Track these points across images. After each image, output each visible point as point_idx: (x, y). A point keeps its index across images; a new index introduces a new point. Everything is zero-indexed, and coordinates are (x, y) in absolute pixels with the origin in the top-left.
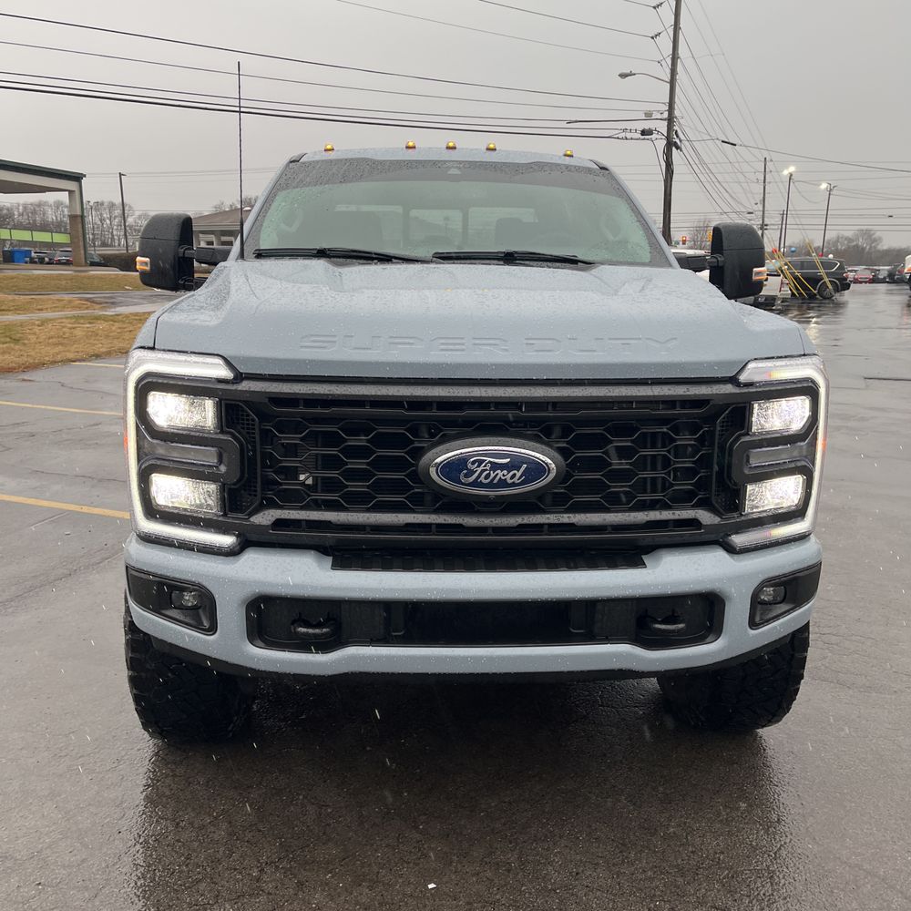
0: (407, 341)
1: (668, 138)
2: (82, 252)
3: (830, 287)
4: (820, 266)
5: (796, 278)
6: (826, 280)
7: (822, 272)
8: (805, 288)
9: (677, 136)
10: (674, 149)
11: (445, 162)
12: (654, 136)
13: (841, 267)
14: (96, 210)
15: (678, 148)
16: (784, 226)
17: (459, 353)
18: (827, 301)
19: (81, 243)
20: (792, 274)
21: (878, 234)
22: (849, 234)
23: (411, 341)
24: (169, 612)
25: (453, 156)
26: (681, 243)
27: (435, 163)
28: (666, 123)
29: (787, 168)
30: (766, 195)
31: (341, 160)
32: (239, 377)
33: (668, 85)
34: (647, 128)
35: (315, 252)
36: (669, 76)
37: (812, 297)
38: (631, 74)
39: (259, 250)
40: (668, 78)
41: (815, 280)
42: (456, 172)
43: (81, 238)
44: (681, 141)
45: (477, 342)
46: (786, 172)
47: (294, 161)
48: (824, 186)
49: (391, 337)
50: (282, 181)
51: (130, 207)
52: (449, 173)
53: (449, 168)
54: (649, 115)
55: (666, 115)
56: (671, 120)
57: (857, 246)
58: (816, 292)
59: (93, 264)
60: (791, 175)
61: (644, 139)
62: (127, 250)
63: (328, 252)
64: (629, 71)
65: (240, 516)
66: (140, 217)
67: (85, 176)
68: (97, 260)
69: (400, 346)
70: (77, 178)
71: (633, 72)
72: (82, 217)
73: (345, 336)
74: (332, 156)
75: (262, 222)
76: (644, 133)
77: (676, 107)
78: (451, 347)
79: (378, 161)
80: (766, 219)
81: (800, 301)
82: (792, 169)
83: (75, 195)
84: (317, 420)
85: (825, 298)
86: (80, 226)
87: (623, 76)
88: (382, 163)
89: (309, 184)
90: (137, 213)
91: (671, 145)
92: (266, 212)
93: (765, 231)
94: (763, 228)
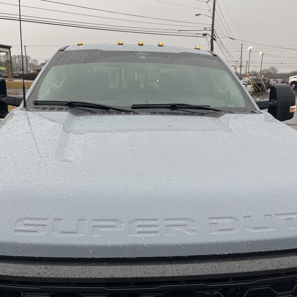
0: (108, 223)
1: (212, 37)
2: (11, 73)
3: (265, 88)
4: (262, 80)
5: (254, 84)
6: (264, 85)
7: (263, 82)
8: (257, 88)
9: (215, 36)
10: (214, 40)
11: (138, 52)
12: (207, 36)
13: (269, 81)
14: (18, 58)
15: (215, 40)
16: (248, 66)
17: (154, 235)
18: (264, 92)
19: (11, 70)
20: (253, 83)
21: (276, 69)
22: (268, 69)
23: (112, 224)
25: (142, 49)
27: (133, 53)
28: (211, 32)
29: (249, 47)
30: (242, 56)
31: (85, 50)
33: (212, 19)
34: (205, 33)
35: (67, 103)
36: (212, 15)
37: (259, 90)
38: (199, 15)
39: (36, 101)
40: (212, 16)
41: (260, 85)
42: (143, 57)
43: (10, 68)
44: (216, 38)
45: (169, 223)
46: (249, 49)
47: (61, 50)
48: (261, 53)
49: (95, 220)
50: (54, 61)
51: (30, 57)
52: (140, 58)
53: (140, 55)
54: (205, 29)
55: (211, 29)
56: (213, 30)
57: (270, 72)
58: (260, 89)
59: (15, 77)
60: (251, 49)
61: (204, 37)
62: (28, 72)
63: (74, 104)
64: (199, 14)
66: (33, 61)
67: (11, 47)
68: (17, 76)
69: (102, 229)
70: (9, 48)
71: (200, 14)
72: (11, 61)
73: (55, 219)
74: (81, 48)
75: (41, 84)
76: (204, 35)
77: (214, 26)
78: (147, 229)
79: (104, 51)
80: (242, 64)
81: (255, 92)
82: (251, 47)
83: (9, 54)
85: (263, 91)
86: (10, 64)
87: (197, 15)
88: (105, 52)
89: (68, 63)
90: (32, 59)
91: (213, 39)
92: (44, 78)
93: (242, 68)
94: (241, 66)
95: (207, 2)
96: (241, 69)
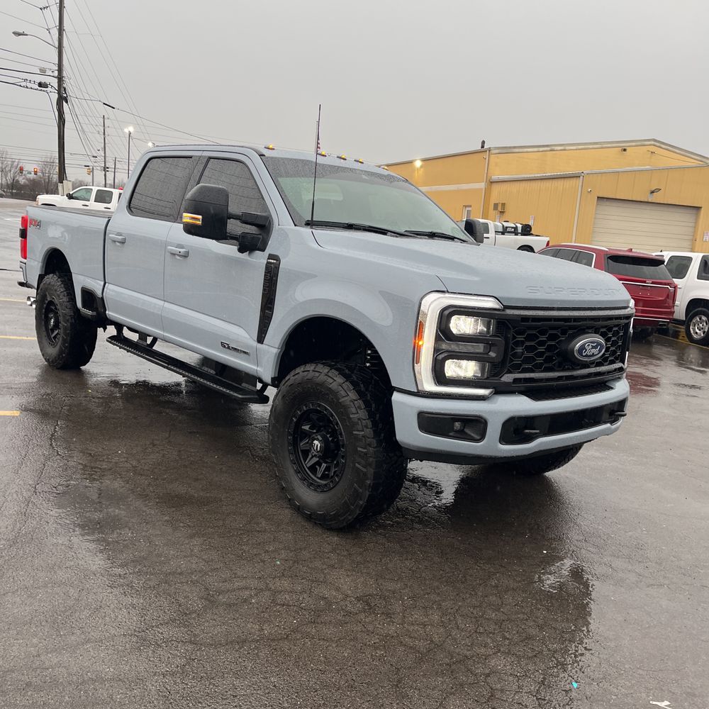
1: (59, 92)
9: (66, 92)
10: (64, 102)
12: (49, 89)
15: (66, 101)
24: (451, 434)
26: (33, 173)
28: (56, 80)
32: (506, 307)
33: (57, 50)
34: (43, 81)
36: (57, 43)
38: (23, 34)
44: (68, 97)
46: (126, 131)
48: (150, 144)
54: (43, 72)
55: (56, 74)
56: (60, 79)
60: (130, 133)
61: (41, 90)
65: (496, 378)
71: (25, 33)
76: (40, 85)
80: (107, 163)
82: (131, 129)
84: (530, 328)
87: (17, 34)
93: (107, 173)
94: (105, 169)
95: (41, 9)
96: (105, 175)
